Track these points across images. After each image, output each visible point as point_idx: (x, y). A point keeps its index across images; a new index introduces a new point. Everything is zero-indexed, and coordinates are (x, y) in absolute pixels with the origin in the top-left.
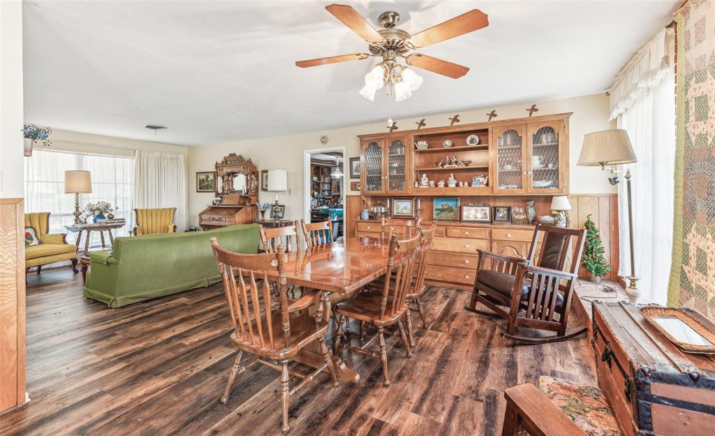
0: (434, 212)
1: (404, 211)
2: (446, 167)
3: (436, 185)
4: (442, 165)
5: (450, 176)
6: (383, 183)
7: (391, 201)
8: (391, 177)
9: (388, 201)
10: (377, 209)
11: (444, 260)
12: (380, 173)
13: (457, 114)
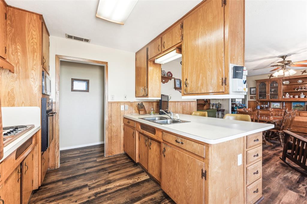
0: (292, 107)
1: (276, 106)
2: (299, 90)
3: (294, 97)
4: (297, 90)
5: (301, 94)
6: (267, 96)
7: (270, 103)
8: (271, 94)
9: (269, 103)
10: (263, 106)
11: (298, 125)
12: (266, 93)
13: (305, 70)
